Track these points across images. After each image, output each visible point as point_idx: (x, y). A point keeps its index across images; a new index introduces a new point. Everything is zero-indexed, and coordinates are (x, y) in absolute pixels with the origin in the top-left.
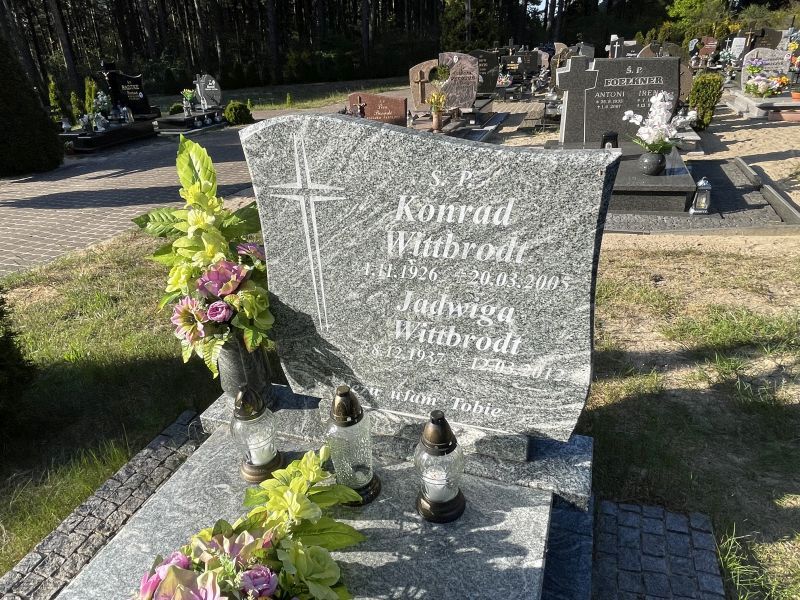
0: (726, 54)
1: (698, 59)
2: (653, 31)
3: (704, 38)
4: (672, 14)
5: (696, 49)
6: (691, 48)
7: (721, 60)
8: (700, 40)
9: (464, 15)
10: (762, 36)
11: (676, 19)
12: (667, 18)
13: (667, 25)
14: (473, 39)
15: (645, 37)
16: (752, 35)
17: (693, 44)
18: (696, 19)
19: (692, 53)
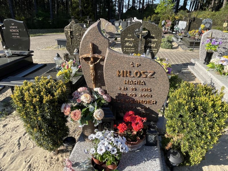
0: (177, 28)
1: (165, 28)
2: (150, 17)
3: (167, 20)
4: (156, 12)
5: (164, 24)
6: (163, 24)
7: (175, 30)
8: (165, 21)
9: (78, 6)
10: (194, 21)
11: (158, 13)
12: (154, 13)
13: (154, 15)
14: (83, 16)
15: (147, 19)
16: (189, 20)
17: (163, 22)
18: (164, 14)
19: (163, 26)
